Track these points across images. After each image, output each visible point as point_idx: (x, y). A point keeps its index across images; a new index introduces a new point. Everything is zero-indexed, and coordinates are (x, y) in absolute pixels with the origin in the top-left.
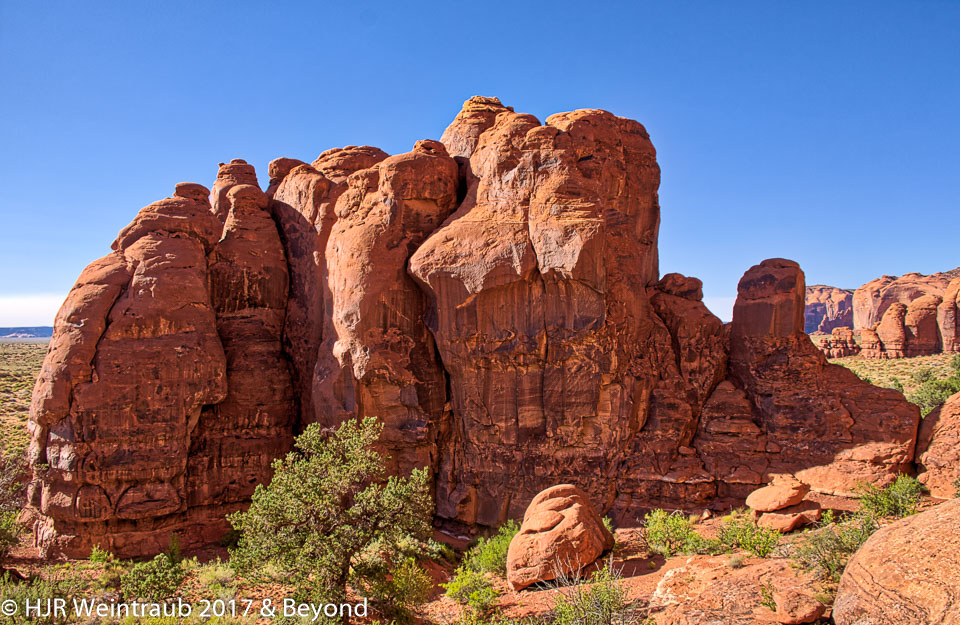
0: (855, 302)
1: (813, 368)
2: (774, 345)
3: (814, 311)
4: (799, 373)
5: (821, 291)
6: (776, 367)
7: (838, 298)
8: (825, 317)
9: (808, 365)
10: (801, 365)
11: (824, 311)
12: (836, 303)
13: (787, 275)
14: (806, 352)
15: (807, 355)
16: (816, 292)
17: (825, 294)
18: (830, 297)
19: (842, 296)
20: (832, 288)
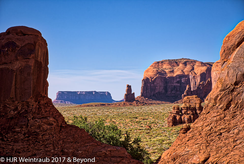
0: (214, 74)
1: (51, 129)
2: (16, 109)
3: (179, 82)
4: (37, 134)
5: (185, 64)
6: (17, 129)
7: (199, 70)
8: (188, 87)
9: (45, 127)
10: (39, 127)
11: (188, 82)
12: (199, 74)
13: (27, 42)
14: (45, 115)
15: (46, 118)
16: (181, 65)
17: (189, 67)
18: (193, 69)
19: (204, 69)
20: (195, 61)
